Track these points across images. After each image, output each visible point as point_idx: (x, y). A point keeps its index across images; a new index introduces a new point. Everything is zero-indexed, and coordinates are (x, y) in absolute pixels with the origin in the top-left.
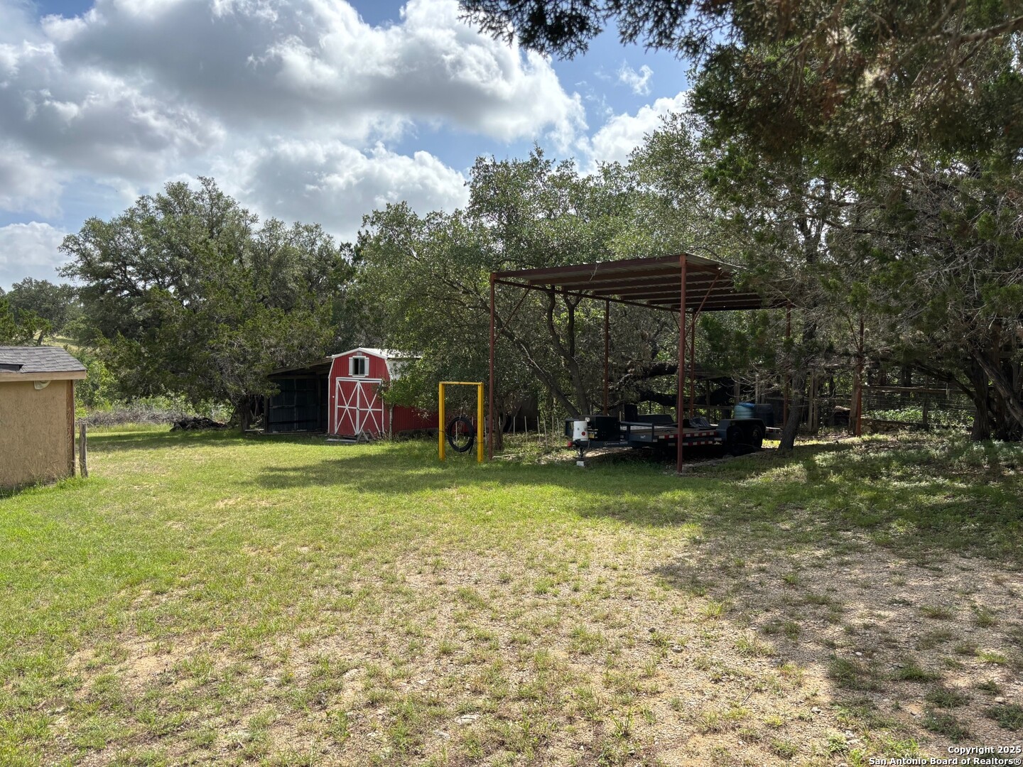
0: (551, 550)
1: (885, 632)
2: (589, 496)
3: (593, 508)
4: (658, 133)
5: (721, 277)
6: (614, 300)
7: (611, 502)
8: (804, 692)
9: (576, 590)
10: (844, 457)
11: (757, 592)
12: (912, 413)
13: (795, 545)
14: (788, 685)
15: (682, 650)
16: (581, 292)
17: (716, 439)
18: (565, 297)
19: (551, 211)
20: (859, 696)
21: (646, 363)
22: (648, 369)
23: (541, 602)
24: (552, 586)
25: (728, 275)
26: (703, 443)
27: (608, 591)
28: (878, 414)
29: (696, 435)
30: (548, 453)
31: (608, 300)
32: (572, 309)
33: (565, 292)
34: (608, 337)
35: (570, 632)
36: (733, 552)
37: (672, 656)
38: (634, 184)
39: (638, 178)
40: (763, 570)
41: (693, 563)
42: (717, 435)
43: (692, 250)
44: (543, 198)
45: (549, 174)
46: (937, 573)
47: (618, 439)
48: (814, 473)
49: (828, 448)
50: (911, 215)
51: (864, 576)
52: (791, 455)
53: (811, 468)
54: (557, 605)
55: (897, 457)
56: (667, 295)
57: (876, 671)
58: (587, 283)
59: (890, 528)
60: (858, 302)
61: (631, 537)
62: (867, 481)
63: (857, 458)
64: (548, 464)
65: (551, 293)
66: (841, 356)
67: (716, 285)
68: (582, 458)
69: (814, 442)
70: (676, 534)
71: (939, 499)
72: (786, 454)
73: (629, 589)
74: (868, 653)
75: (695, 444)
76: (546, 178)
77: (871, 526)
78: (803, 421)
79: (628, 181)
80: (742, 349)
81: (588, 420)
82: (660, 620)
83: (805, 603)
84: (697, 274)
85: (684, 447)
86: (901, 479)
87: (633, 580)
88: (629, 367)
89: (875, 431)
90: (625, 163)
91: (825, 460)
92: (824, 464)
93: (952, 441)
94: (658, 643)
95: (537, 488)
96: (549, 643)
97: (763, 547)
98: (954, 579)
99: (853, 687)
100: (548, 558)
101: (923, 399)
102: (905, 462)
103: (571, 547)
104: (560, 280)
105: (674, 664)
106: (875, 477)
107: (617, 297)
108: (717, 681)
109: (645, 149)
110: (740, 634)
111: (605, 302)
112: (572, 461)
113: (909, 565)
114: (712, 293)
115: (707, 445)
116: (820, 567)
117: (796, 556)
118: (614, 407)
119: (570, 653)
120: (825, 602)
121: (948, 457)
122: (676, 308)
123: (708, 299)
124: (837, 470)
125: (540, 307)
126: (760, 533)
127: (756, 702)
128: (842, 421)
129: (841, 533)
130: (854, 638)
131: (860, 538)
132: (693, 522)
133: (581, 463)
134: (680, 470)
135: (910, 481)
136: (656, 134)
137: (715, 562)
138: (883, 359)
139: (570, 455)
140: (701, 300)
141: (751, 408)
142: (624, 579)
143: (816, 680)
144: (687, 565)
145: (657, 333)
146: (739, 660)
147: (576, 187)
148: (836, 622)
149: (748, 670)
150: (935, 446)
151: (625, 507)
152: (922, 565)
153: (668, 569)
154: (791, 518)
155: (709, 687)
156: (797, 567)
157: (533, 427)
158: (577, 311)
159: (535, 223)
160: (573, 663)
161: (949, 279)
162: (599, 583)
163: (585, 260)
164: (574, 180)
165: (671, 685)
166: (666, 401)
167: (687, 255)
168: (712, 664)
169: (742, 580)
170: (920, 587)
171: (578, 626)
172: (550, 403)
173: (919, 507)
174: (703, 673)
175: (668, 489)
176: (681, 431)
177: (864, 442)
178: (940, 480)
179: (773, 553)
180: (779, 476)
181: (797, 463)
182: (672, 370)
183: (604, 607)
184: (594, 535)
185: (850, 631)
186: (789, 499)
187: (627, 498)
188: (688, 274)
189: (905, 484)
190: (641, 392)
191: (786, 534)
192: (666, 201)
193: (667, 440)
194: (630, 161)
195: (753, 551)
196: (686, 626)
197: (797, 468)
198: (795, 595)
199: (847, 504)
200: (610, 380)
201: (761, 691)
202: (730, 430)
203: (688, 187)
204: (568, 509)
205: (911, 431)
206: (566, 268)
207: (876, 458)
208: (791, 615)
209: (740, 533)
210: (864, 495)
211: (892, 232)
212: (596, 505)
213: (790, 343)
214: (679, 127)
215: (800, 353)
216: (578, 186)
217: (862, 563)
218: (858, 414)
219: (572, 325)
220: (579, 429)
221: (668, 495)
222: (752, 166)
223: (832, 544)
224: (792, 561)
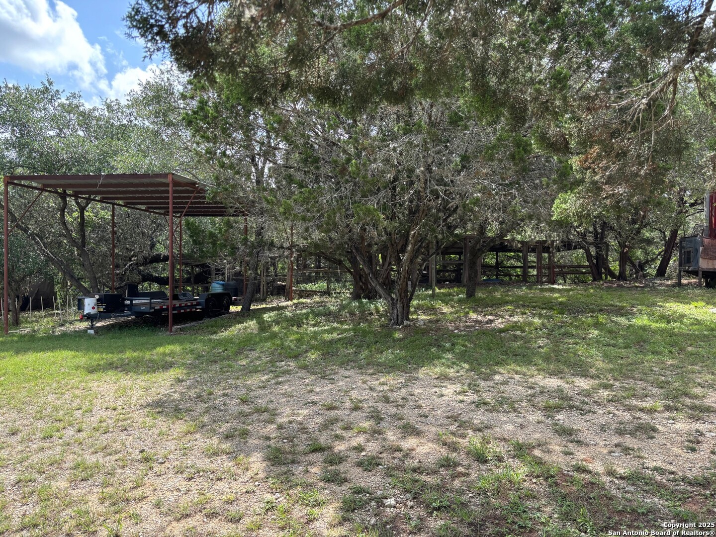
0: (59, 402)
1: (300, 424)
2: (97, 356)
3: (99, 365)
4: (149, 82)
5: (198, 192)
6: (119, 205)
7: (115, 359)
8: (250, 474)
9: (79, 431)
10: (282, 314)
11: (221, 410)
12: (322, 285)
13: (249, 374)
14: (239, 471)
15: (165, 462)
16: (90, 196)
17: (198, 307)
18: (76, 200)
19: (61, 130)
20: (284, 469)
21: (145, 253)
22: (147, 258)
23: (47, 445)
24: (58, 431)
25: (202, 191)
26: (188, 310)
27: (108, 427)
28: (302, 286)
29: (183, 305)
30: (62, 325)
31: (114, 204)
32: (82, 210)
33: (76, 196)
34: (114, 233)
35: (72, 465)
36: (206, 385)
37: (157, 468)
38: (132, 118)
39: (135, 114)
40: (226, 395)
41: (176, 396)
42: (198, 304)
43: (177, 171)
44: (54, 119)
45: (59, 101)
46: (332, 381)
47: (123, 311)
48: (263, 327)
49: (273, 309)
50: (316, 160)
51: (290, 390)
52: (249, 315)
53: (261, 322)
54: (62, 445)
55: (313, 312)
56: (160, 203)
57: (295, 450)
58: (95, 189)
59: (307, 357)
60: (287, 213)
61: (130, 383)
62: (295, 329)
63: (289, 314)
64: (62, 334)
65: (64, 196)
66: (278, 249)
67: (195, 198)
68: (92, 327)
69: (264, 306)
70: (165, 377)
71: (335, 335)
72: (246, 314)
73: (125, 423)
74: (290, 439)
75: (182, 311)
76: (57, 104)
77: (296, 357)
78: (257, 293)
79: (127, 116)
80: (214, 243)
81: (97, 297)
82: (149, 442)
83: (253, 413)
84: (181, 188)
85: (173, 314)
86: (314, 325)
87: (129, 416)
88: (132, 256)
89: (301, 297)
90: (124, 102)
91: (270, 317)
92: (270, 320)
93: (342, 301)
94: (147, 460)
95: (50, 354)
96: (53, 477)
97: (227, 379)
98: (341, 383)
99: (281, 463)
100: (56, 409)
101: (328, 277)
102: (317, 315)
103: (77, 397)
104: (70, 186)
105: (158, 473)
106: (299, 326)
107: (121, 202)
108: (190, 479)
109: (139, 93)
110: (208, 443)
111: (111, 206)
112: (84, 330)
113: (317, 379)
114: (192, 203)
115: (191, 312)
116: (264, 387)
117: (248, 382)
118: (120, 287)
119: (71, 482)
120: (266, 410)
121: (340, 311)
122: (166, 213)
123: (189, 208)
124: (277, 322)
125: (52, 207)
126: (225, 370)
127: (217, 488)
128: (281, 291)
129: (278, 363)
130: (282, 431)
131: (289, 365)
132: (178, 367)
133: (92, 332)
134: (171, 331)
135: (320, 326)
136: (148, 83)
137: (192, 394)
138: (303, 251)
139: (84, 325)
140: (184, 208)
141: (223, 285)
142: (121, 416)
143: (257, 463)
144: (172, 398)
145: (155, 231)
146: (207, 461)
147: (82, 114)
148: (271, 422)
149: (213, 466)
150: (332, 304)
151: (127, 361)
152: (323, 378)
153: (157, 403)
154: (247, 357)
155: (184, 485)
156: (249, 390)
157: (49, 304)
158: (87, 211)
159: (45, 139)
160: (74, 489)
161: (337, 201)
162: (101, 422)
163: (92, 172)
164: (81, 109)
165: (155, 490)
166: (162, 281)
167: (173, 174)
168: (187, 467)
169: (211, 404)
170: (323, 391)
171: (79, 459)
172: (64, 285)
173: (324, 342)
174: (179, 476)
175: (161, 345)
176: (171, 303)
177: (294, 304)
178: (335, 325)
179: (233, 382)
180: (240, 330)
181: (252, 320)
182: (166, 258)
183: (104, 440)
184: (99, 386)
185: (280, 427)
186: (246, 344)
187: (129, 354)
188: (174, 188)
189: (316, 329)
190: (142, 275)
191: (244, 368)
192: (156, 134)
193: (162, 309)
194: (128, 100)
195: (220, 383)
196: (169, 443)
197: (252, 324)
198: (247, 409)
199: (282, 344)
200: (117, 266)
201: (221, 479)
202: (207, 300)
203: (173, 125)
204: (77, 368)
205: (321, 296)
206: (75, 177)
207: (300, 314)
208: (244, 423)
209: (212, 371)
210: (293, 337)
211: (306, 169)
212: (102, 362)
213: (246, 239)
214: (166, 80)
215: (253, 246)
216: (85, 113)
217: (290, 381)
218: (291, 287)
219: (83, 223)
220: (90, 305)
221: (160, 350)
222: (216, 115)
223: (272, 371)
224: (245, 386)
